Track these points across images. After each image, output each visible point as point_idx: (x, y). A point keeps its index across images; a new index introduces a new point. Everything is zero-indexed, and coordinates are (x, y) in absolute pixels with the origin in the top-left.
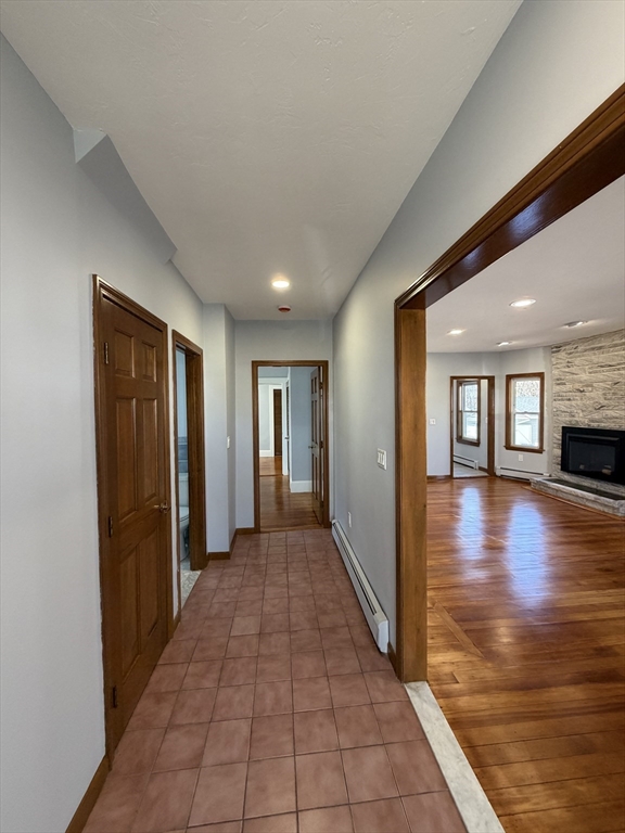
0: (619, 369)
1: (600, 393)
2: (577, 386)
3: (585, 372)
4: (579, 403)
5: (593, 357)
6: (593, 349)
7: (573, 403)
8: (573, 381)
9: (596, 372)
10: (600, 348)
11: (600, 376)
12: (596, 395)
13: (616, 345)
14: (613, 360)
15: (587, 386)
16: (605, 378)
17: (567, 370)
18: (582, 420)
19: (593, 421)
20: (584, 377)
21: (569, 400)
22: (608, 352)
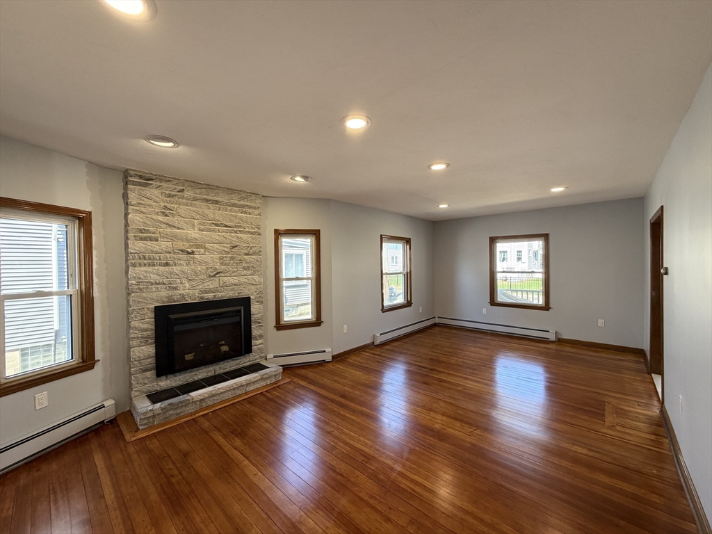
0: (236, 232)
1: (216, 256)
2: (180, 245)
3: (193, 226)
4: (186, 269)
5: (206, 211)
6: (207, 201)
7: (175, 269)
8: (174, 238)
9: (209, 230)
10: (217, 202)
11: (215, 236)
12: (210, 258)
13: (234, 205)
14: (231, 220)
15: (198, 246)
16: (222, 239)
17: (161, 218)
18: (189, 292)
19: (206, 292)
20: (193, 233)
21: (167, 264)
22: (226, 210)
